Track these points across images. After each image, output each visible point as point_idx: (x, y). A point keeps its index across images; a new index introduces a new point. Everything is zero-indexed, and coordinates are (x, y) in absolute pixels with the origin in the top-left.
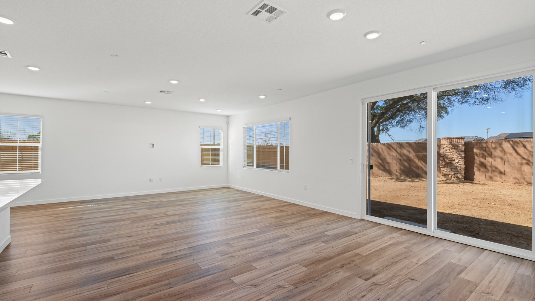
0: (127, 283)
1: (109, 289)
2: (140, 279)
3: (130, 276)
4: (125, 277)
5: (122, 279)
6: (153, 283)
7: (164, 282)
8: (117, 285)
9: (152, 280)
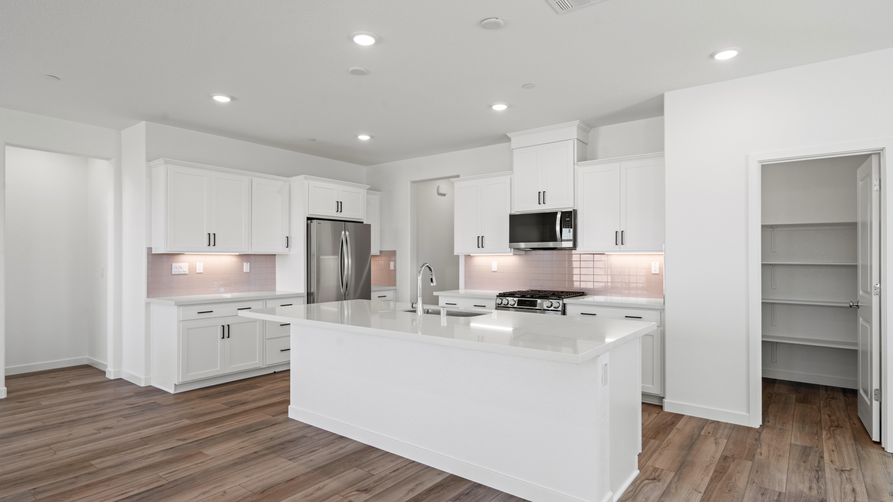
0: (127, 485)
1: (156, 473)
2: (102, 493)
3: (127, 494)
4: (135, 491)
5: (139, 488)
6: (70, 491)
7: (47, 496)
8: (144, 479)
9: (74, 494)
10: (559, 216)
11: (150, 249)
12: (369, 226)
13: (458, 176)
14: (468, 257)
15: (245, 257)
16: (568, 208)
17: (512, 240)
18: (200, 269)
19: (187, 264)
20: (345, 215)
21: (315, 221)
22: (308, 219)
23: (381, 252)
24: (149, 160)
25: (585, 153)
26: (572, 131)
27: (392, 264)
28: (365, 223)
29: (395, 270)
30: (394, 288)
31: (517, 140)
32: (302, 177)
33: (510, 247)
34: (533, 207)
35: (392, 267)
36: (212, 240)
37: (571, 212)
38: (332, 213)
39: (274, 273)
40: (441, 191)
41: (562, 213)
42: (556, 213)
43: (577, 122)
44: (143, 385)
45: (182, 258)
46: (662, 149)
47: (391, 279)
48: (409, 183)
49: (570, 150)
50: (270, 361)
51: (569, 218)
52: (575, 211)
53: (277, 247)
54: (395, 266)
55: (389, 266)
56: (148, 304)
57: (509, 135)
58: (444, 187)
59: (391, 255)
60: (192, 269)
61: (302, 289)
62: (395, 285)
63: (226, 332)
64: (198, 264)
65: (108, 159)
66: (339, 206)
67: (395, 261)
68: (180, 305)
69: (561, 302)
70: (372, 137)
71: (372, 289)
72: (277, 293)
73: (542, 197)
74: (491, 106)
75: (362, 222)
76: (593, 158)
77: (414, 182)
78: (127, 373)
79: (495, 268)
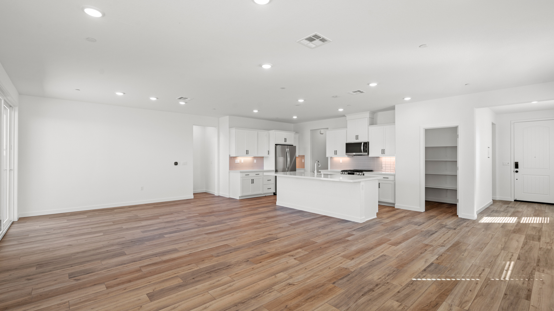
10: (363, 144)
11: (230, 155)
12: (295, 147)
13: (328, 129)
14: (331, 158)
15: (255, 157)
16: (366, 141)
17: (347, 152)
18: (242, 162)
19: (239, 160)
20: (287, 143)
21: (278, 146)
22: (276, 145)
23: (299, 156)
24: (230, 128)
25: (373, 122)
26: (367, 115)
27: (303, 160)
28: (294, 145)
29: (304, 163)
30: (304, 169)
31: (348, 117)
32: (274, 130)
33: (346, 154)
34: (353, 141)
35: (303, 161)
36: (247, 152)
37: (367, 143)
38: (283, 143)
39: (263, 163)
40: (322, 133)
41: (364, 143)
42: (362, 143)
43: (369, 112)
44: (228, 197)
45: (238, 158)
46: (394, 122)
47: (303, 166)
48: (310, 130)
49: (366, 121)
50: (265, 192)
51: (366, 144)
52: (368, 142)
53: (265, 154)
54: (304, 161)
55: (302, 161)
56: (229, 172)
57: (345, 115)
58: (322, 131)
59: (303, 157)
60: (240, 161)
61: (274, 169)
62: (304, 168)
63: (253, 181)
64: (242, 160)
65: (215, 127)
66: (285, 140)
67: (304, 159)
68: (241, 172)
69: (362, 173)
70: (297, 117)
71: (297, 169)
72: (264, 170)
73: (357, 137)
74: (338, 110)
75: (293, 145)
76: (376, 124)
77: (311, 130)
78: (221, 194)
79: (341, 162)
